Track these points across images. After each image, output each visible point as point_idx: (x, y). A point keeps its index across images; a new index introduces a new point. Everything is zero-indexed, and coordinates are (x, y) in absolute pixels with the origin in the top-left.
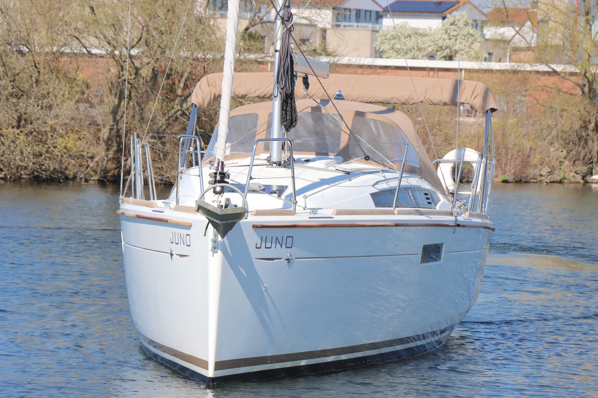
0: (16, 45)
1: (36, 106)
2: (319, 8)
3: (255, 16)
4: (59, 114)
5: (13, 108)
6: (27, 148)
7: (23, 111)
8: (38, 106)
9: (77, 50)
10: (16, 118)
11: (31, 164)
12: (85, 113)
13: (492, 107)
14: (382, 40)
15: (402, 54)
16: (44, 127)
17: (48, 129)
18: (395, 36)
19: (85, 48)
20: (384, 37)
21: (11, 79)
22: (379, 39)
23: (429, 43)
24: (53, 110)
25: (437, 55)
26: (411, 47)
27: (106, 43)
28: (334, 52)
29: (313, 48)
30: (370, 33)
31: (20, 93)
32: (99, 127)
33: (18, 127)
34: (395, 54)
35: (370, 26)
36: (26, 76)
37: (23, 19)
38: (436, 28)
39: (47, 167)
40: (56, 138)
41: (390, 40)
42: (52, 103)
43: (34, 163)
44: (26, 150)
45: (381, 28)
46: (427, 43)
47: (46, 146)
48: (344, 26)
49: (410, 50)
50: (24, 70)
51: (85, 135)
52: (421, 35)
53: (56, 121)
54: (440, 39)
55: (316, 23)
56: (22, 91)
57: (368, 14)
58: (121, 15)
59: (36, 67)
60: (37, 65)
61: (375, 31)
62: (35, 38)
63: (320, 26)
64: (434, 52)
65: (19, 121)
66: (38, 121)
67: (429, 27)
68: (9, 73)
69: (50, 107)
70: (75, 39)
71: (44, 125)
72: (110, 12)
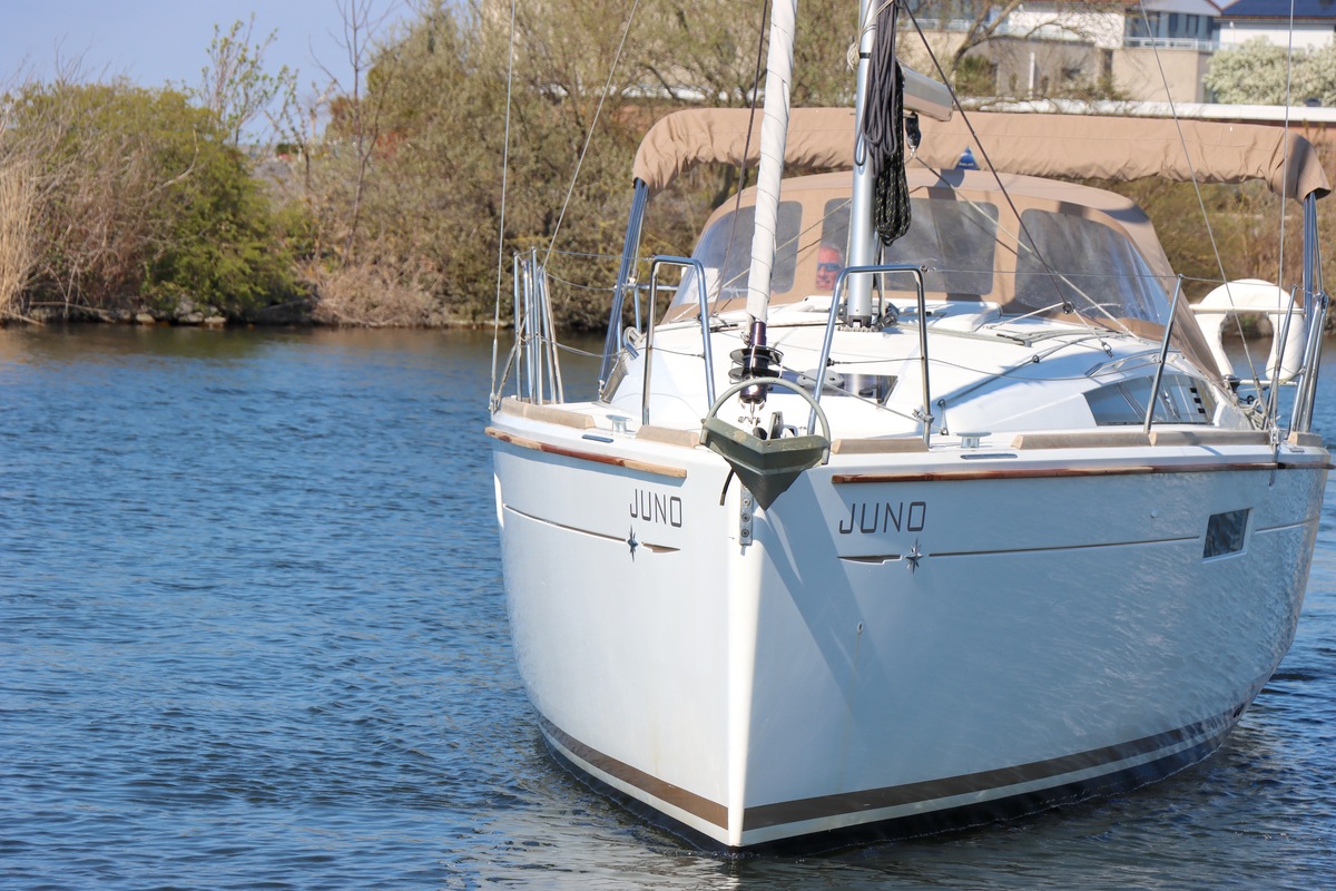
0: (544, 84)
1: (577, 194)
2: (1100, 11)
3: (979, 25)
4: (618, 210)
5: (537, 198)
6: (561, 271)
7: (554, 203)
8: (581, 194)
9: (651, 91)
10: (542, 217)
11: (568, 300)
12: (665, 208)
13: (1320, 186)
14: (1218, 71)
15: (1256, 96)
16: (591, 233)
17: (599, 236)
18: (1243, 63)
19: (667, 87)
20: (1221, 65)
21: (535, 146)
22: (1213, 67)
23: (1309, 76)
24: (608, 202)
25: (1322, 97)
26: (1272, 83)
27: (704, 79)
28: (1126, 93)
29: (1087, 86)
30: (1195, 57)
31: (550, 171)
32: (690, 233)
33: (546, 233)
34: (1242, 96)
35: (1196, 43)
36: (561, 139)
37: (558, 36)
38: (1322, 47)
39: (596, 307)
40: (612, 253)
41: (1234, 70)
42: (607, 188)
43: (572, 299)
44: (559, 274)
45: (1216, 47)
46: (1304, 75)
47: (595, 268)
48: (1147, 44)
49: (1272, 89)
50: (558, 129)
51: (663, 247)
52: (1293, 59)
53: (613, 222)
54: (1330, 67)
55: (1093, 39)
56: (552, 167)
57: (1193, 21)
58: (732, 26)
59: (578, 123)
60: (581, 120)
61: (1204, 54)
62: (580, 71)
63: (1101, 44)
64: (1317, 92)
65: (547, 222)
66: (581, 223)
67: (1310, 45)
68: (531, 135)
69: (602, 197)
70: (648, 71)
71: (592, 229)
72: (712, 21)
